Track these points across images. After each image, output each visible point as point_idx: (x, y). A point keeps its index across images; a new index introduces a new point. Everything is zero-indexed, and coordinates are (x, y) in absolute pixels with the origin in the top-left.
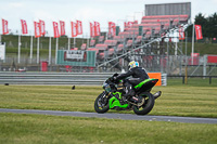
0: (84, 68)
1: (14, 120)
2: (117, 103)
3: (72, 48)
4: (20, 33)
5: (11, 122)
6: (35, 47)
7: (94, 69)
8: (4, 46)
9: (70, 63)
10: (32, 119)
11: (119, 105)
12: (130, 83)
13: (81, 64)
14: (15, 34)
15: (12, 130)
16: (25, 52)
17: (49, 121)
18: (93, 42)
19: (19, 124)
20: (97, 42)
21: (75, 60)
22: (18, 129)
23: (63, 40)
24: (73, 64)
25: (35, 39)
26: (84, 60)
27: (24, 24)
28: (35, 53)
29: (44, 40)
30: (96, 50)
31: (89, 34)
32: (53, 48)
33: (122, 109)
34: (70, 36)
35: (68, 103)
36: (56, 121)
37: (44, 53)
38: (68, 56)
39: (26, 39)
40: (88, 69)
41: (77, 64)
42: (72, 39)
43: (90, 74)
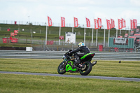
0: (126, 49)
1: (81, 82)
2: (70, 68)
3: (119, 36)
4: (85, 27)
5: (79, 84)
6: (95, 36)
7: (133, 50)
8: (75, 35)
9: (117, 46)
10: (92, 82)
11: (71, 69)
12: (78, 55)
13: (125, 47)
14: (82, 27)
15: (79, 89)
16: (88, 39)
17: (103, 83)
18: (132, 32)
19: (84, 85)
20: (135, 33)
21: (121, 44)
22: (83, 88)
23: (113, 31)
24: (120, 46)
25: (95, 30)
26: (126, 44)
27: (88, 21)
28: (95, 39)
29: (101, 31)
30: (134, 37)
31: (130, 27)
32: (107, 36)
33: (73, 72)
34: (117, 28)
35: (116, 72)
36: (108, 83)
37: (100, 39)
38: (116, 42)
39: (89, 31)
40: (129, 50)
41: (122, 47)
42: (119, 31)
43: (130, 53)
